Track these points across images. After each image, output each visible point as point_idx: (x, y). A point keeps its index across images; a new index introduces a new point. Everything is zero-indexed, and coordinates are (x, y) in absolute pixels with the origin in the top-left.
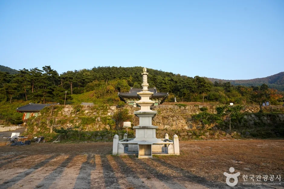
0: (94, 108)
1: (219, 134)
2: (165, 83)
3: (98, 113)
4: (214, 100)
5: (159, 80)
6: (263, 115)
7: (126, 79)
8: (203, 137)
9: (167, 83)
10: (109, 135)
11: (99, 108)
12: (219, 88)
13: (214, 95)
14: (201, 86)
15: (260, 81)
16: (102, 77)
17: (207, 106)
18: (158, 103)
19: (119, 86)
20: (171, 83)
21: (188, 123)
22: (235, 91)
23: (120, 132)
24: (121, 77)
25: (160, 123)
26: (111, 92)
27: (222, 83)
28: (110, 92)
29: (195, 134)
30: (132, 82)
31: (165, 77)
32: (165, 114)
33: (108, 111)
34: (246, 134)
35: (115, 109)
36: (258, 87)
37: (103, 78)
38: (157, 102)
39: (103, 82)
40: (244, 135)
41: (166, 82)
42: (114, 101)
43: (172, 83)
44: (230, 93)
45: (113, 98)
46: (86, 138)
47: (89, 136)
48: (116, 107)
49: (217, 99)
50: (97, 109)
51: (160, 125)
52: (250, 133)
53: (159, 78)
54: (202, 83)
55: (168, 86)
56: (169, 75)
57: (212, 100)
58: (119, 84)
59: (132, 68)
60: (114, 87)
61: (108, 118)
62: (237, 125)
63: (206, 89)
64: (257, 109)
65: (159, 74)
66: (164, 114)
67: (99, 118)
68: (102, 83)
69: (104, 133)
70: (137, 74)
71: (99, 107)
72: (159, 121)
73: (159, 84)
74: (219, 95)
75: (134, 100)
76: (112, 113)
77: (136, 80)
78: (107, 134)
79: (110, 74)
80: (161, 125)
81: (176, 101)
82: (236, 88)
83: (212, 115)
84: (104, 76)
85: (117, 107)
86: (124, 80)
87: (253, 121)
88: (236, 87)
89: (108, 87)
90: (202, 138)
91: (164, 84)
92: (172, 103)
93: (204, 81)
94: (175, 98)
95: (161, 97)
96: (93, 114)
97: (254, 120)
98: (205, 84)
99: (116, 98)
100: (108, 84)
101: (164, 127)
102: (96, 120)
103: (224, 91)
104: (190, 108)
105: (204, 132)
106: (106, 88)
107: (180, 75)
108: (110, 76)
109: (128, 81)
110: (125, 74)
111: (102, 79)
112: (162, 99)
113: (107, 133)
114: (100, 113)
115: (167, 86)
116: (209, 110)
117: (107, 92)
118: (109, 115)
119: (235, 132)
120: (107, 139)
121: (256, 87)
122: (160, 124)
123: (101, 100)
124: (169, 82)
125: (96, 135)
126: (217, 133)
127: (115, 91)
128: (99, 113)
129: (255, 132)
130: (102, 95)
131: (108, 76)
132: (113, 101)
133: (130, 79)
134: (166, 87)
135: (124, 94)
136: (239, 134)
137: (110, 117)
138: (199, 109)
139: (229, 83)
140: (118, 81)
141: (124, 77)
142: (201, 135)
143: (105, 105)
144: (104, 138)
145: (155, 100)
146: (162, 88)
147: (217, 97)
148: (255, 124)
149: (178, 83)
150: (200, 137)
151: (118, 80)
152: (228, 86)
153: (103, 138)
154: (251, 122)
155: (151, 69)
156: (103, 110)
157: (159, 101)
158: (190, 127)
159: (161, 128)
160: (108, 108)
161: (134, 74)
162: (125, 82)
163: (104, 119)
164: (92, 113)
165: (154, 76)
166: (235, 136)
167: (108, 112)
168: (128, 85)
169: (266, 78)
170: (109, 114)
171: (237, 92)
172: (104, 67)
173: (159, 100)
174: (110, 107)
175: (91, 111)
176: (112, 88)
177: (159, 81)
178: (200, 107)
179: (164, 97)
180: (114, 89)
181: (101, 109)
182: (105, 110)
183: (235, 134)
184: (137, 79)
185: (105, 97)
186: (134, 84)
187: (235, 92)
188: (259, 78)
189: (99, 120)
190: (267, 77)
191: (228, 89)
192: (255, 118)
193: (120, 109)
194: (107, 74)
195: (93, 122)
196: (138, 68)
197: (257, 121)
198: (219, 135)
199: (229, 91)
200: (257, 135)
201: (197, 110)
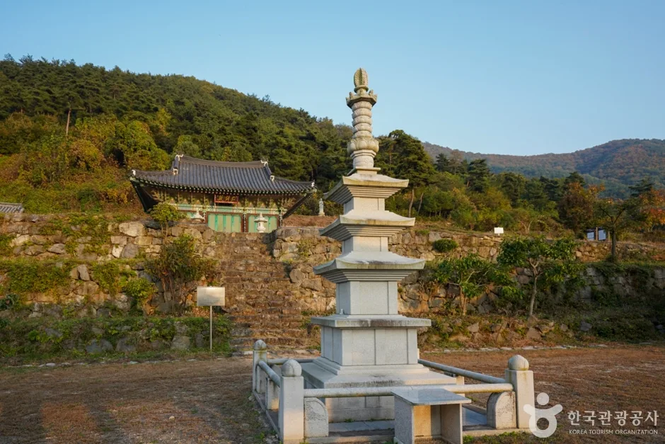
0: (54, 229)
1: (508, 330)
2: (289, 148)
3: (70, 248)
4: (438, 214)
5: (265, 134)
6: (618, 271)
7: (145, 120)
8: (462, 338)
9: (294, 148)
10: (140, 333)
11: (73, 228)
12: (449, 176)
13: (439, 199)
14: (406, 165)
15: (556, 164)
16: (45, 101)
17: (455, 237)
18: (276, 215)
19: (121, 146)
20: (307, 149)
21: (404, 290)
22: (497, 191)
23: (181, 324)
24: (125, 109)
25: (313, 290)
26: (88, 167)
27: (459, 161)
28: (83, 164)
29: (438, 329)
30: (167, 134)
31: (282, 125)
32: (320, 259)
33: (113, 239)
34: (582, 328)
35: (141, 235)
36: (556, 183)
37: (49, 108)
38: (274, 213)
39: (50, 124)
40: (575, 331)
41: (293, 143)
42: (102, 202)
43: (311, 148)
44: (482, 195)
45: (101, 189)
46: (43, 347)
47: (56, 337)
48: (141, 226)
49: (445, 213)
50: (67, 233)
51: (311, 296)
52: (591, 327)
53: (265, 128)
54: (411, 158)
55: (299, 158)
56: (296, 119)
57: (433, 214)
58: (120, 137)
59: (161, 80)
60: (99, 148)
61: (121, 270)
62: (546, 299)
63: (423, 175)
64: (589, 252)
65: (262, 111)
66: (318, 256)
67: (83, 270)
68: (47, 127)
69: (118, 328)
70: (183, 104)
71: (74, 224)
72: (312, 285)
73: (268, 150)
74: (453, 201)
75: (190, 202)
76: (128, 248)
77: (184, 127)
78: (131, 330)
79: (82, 94)
80: (315, 296)
81: (322, 212)
82: (499, 181)
83: (486, 268)
84: (54, 98)
85: (147, 227)
86: (137, 123)
87: (589, 288)
88: (500, 176)
89: (74, 145)
90: (460, 344)
91: (284, 151)
92: (310, 217)
93: (419, 148)
94: (321, 203)
95: (287, 196)
96: (50, 249)
97: (593, 285)
98: (419, 159)
99: (110, 190)
100: (76, 135)
101: (327, 304)
102: (73, 274)
103: (464, 188)
104: (403, 241)
105: (463, 324)
106: (68, 148)
107: (331, 120)
108: (82, 101)
109: (151, 128)
110: (137, 98)
111: (46, 112)
112: (290, 203)
113: (129, 327)
114: (80, 248)
115: (295, 159)
116: (459, 249)
117: (74, 164)
118: (118, 256)
119: (552, 324)
120: (132, 350)
121: (552, 182)
122: (315, 294)
123: (52, 193)
124: (302, 143)
125: (86, 336)
126: (502, 326)
127: (102, 162)
128: (77, 249)
129: (606, 324)
130: (53, 176)
131: (72, 99)
132: (98, 200)
133: (157, 123)
134: (292, 161)
135: (153, 178)
136: (563, 328)
137: (128, 267)
138: (429, 243)
139: (482, 162)
140: (115, 123)
141: (138, 113)
142: (457, 334)
143: (96, 217)
144: (118, 347)
145: (267, 205)
146: (277, 165)
147: (449, 205)
148: (594, 297)
149: (329, 149)
150: (452, 339)
151: (113, 120)
152: (479, 172)
153: (115, 346)
154: (583, 292)
155: (232, 91)
156: (89, 238)
157: (282, 209)
158: (408, 304)
159: (316, 306)
160: (110, 228)
161: (170, 103)
162: (140, 131)
163: (105, 270)
164: (45, 246)
165: (247, 118)
166: (552, 336)
167: (112, 245)
168: (154, 144)
169: (572, 154)
170: (117, 252)
171: (500, 193)
172: (50, 61)
173: (279, 206)
174: (121, 226)
175: (41, 239)
176: (92, 151)
177: (264, 139)
178: (435, 237)
179: (297, 197)
180: (101, 156)
181: (83, 233)
182: (101, 237)
183: (553, 328)
184: (189, 125)
185: (68, 184)
186: (180, 143)
187: (495, 193)
188: (553, 155)
189: (85, 275)
190: (574, 151)
191: (478, 183)
192: (594, 279)
193: (159, 234)
194: (66, 90)
195: (59, 283)
196: (184, 81)
197: (599, 288)
198: (507, 332)
199: (479, 189)
200: (614, 332)
201: (422, 248)
